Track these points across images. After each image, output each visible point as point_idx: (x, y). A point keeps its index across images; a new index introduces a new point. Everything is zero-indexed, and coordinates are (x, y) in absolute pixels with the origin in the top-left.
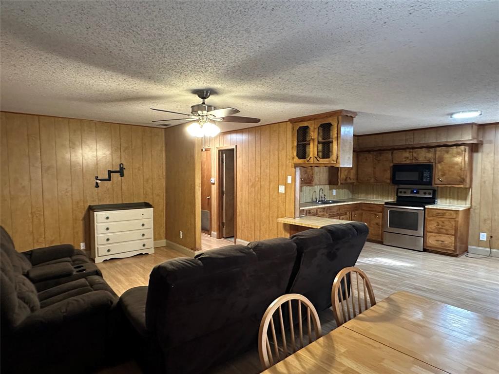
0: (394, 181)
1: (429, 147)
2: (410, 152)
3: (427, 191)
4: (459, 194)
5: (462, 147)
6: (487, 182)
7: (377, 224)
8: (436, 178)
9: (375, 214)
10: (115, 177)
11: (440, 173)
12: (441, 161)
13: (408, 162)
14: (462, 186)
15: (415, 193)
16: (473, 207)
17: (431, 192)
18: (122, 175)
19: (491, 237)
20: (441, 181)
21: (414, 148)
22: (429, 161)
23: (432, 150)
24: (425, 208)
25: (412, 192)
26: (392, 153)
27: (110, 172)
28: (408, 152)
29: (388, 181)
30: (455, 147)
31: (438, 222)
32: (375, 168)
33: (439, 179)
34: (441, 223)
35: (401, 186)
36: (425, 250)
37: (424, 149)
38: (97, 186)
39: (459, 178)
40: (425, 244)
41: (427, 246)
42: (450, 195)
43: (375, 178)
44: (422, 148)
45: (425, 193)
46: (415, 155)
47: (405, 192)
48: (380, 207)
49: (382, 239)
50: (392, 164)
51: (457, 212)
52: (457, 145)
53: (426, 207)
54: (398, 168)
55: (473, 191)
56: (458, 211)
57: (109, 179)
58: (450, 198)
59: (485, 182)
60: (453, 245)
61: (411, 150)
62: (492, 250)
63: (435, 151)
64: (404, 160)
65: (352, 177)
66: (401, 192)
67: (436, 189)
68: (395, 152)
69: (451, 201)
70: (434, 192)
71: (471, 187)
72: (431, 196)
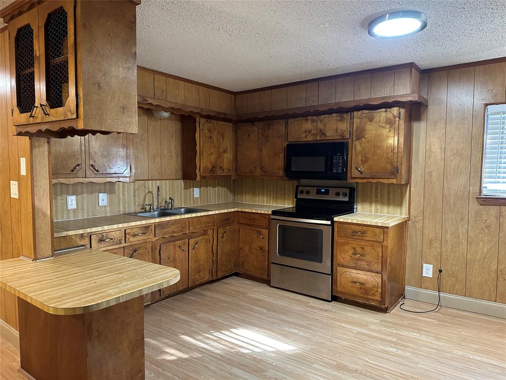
0: (290, 174)
1: (343, 111)
2: (313, 121)
3: (341, 191)
4: (391, 195)
5: (395, 110)
6: (434, 174)
7: (261, 249)
8: (353, 167)
9: (258, 232)
11: (360, 158)
12: (360, 135)
13: (310, 138)
14: (394, 181)
15: (323, 193)
16: (412, 218)
17: (348, 191)
19: (440, 271)
20: (361, 173)
21: (318, 113)
22: (343, 136)
23: (347, 116)
24: (333, 222)
25: (319, 192)
26: (287, 123)
28: (310, 121)
29: (281, 173)
30: (383, 110)
31: (354, 248)
32: (261, 151)
33: (357, 168)
34: (359, 250)
35: (304, 181)
36: (335, 298)
37: (334, 115)
39: (389, 166)
40: (334, 287)
41: (337, 291)
42: (376, 197)
43: (262, 168)
44: (330, 112)
45: (338, 194)
46: (320, 126)
47: (308, 192)
48: (266, 218)
49: (269, 276)
50: (285, 144)
51: (384, 229)
52: (387, 106)
53: (336, 219)
54: (295, 150)
55: (412, 189)
56: (388, 228)
58: (377, 202)
59: (430, 174)
60: (380, 290)
61: (315, 118)
62: (442, 294)
63: (352, 118)
64: (304, 135)
65: (225, 166)
66: (302, 192)
67: (355, 186)
68: (290, 121)
69: (379, 207)
70: (352, 192)
71: (408, 182)
72: (346, 199)
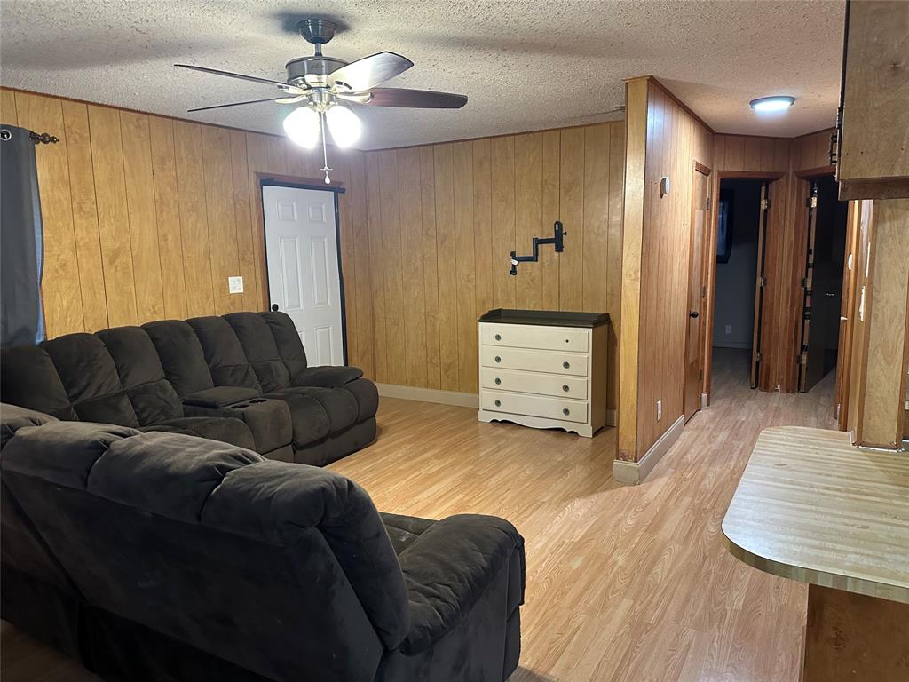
10: (547, 250)
18: (559, 248)
27: (537, 242)
38: (513, 272)
57: (534, 258)
